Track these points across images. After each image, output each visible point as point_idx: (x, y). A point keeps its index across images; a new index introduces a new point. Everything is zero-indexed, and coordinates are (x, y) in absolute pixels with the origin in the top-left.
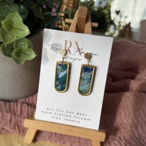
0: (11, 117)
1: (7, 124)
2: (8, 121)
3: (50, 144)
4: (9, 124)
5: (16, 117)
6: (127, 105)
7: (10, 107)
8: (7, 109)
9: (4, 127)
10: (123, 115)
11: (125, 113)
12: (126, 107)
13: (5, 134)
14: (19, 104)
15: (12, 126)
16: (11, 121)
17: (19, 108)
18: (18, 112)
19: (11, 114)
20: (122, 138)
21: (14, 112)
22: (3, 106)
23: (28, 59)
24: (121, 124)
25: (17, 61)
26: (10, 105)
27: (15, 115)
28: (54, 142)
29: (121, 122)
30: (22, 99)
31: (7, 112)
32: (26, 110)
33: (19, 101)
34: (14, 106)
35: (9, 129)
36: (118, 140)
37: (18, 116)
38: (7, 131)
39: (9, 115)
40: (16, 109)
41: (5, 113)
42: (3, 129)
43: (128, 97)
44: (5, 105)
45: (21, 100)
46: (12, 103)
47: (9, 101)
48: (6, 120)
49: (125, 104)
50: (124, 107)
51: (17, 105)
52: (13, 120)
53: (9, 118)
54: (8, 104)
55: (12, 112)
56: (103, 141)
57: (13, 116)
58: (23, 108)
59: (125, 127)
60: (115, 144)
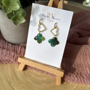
1: (11, 58)
2: (12, 57)
4: (12, 58)
5: (17, 55)
6: (85, 53)
7: (15, 48)
8: (13, 49)
10: (82, 59)
11: (84, 58)
12: (85, 55)
13: (11, 63)
14: (20, 47)
15: (14, 59)
16: (14, 56)
17: (19, 50)
18: (19, 52)
19: (15, 52)
20: (79, 73)
21: (16, 51)
22: (11, 47)
23: (21, 23)
24: (80, 65)
26: (15, 47)
27: (17, 53)
29: (80, 63)
30: (22, 44)
31: (12, 51)
33: (20, 45)
34: (17, 48)
37: (18, 54)
38: (12, 62)
39: (13, 53)
40: (18, 49)
41: (11, 52)
42: (10, 60)
43: (87, 48)
44: (12, 47)
45: (22, 45)
46: (16, 46)
48: (11, 55)
49: (84, 53)
50: (84, 54)
51: (19, 47)
52: (15, 56)
53: (13, 55)
56: (62, 77)
57: (15, 54)
58: (22, 50)
59: (82, 67)
60: (73, 77)
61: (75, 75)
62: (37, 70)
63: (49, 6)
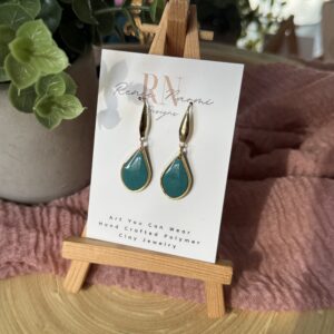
0: (38, 238)
1: (29, 253)
2: (32, 247)
3: (121, 291)
4: (33, 254)
5: (48, 238)
6: (282, 206)
7: (34, 218)
8: (27, 221)
9: (24, 259)
10: (274, 227)
11: (279, 221)
12: (281, 210)
13: (26, 274)
14: (53, 210)
15: (40, 256)
16: (36, 246)
17: (53, 219)
18: (52, 228)
19: (38, 231)
20: (273, 275)
21: (42, 226)
22: (19, 215)
23: (67, 118)
24: (270, 247)
25: (45, 122)
26: (33, 213)
27: (45, 233)
28: (129, 287)
29: (270, 242)
30: (58, 198)
31: (27, 227)
32: (68, 223)
33: (52, 204)
34: (41, 214)
35: (33, 264)
36: (264, 279)
37: (51, 236)
38: (30, 267)
39: (33, 235)
40: (46, 221)
41: (24, 231)
42: (22, 264)
43: (286, 188)
44: (23, 214)
45: (57, 202)
46: (38, 209)
47: (29, 205)
48: (28, 244)
49: (279, 205)
50: (278, 211)
51: (48, 212)
52: (42, 244)
53: (32, 241)
54: (28, 210)
55: (39, 227)
56: (229, 283)
57: (41, 235)
58: (62, 219)
59: (279, 252)
60: (258, 289)
61: (263, 282)
62: (126, 286)
63: (153, 53)
